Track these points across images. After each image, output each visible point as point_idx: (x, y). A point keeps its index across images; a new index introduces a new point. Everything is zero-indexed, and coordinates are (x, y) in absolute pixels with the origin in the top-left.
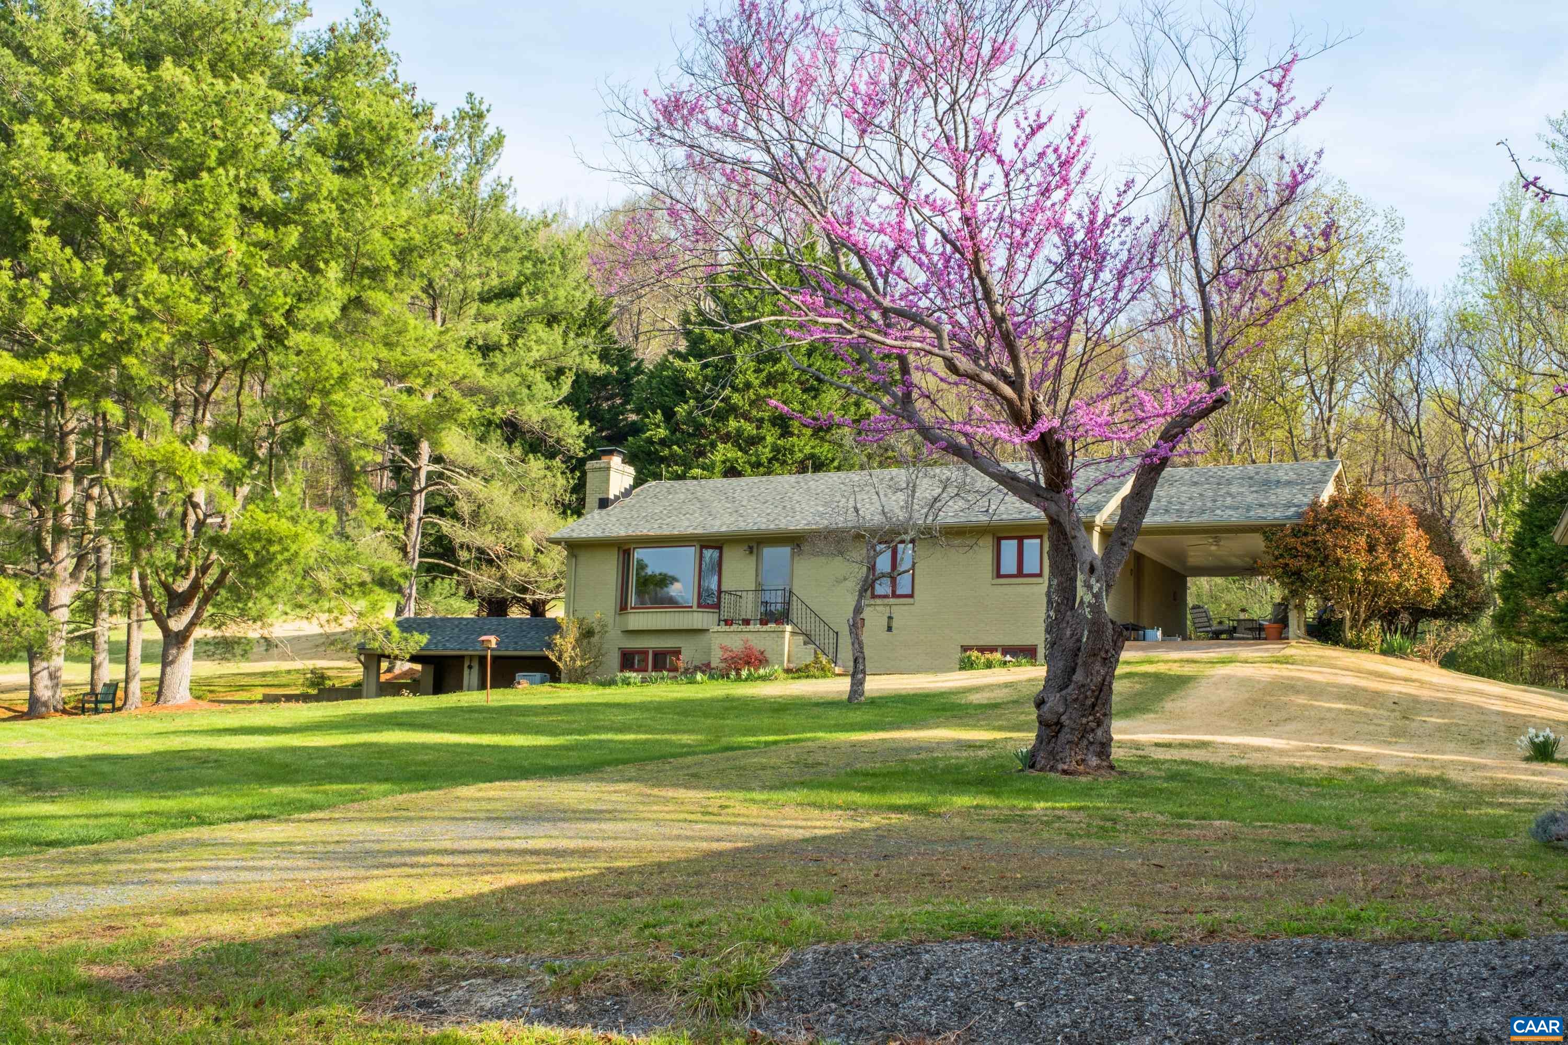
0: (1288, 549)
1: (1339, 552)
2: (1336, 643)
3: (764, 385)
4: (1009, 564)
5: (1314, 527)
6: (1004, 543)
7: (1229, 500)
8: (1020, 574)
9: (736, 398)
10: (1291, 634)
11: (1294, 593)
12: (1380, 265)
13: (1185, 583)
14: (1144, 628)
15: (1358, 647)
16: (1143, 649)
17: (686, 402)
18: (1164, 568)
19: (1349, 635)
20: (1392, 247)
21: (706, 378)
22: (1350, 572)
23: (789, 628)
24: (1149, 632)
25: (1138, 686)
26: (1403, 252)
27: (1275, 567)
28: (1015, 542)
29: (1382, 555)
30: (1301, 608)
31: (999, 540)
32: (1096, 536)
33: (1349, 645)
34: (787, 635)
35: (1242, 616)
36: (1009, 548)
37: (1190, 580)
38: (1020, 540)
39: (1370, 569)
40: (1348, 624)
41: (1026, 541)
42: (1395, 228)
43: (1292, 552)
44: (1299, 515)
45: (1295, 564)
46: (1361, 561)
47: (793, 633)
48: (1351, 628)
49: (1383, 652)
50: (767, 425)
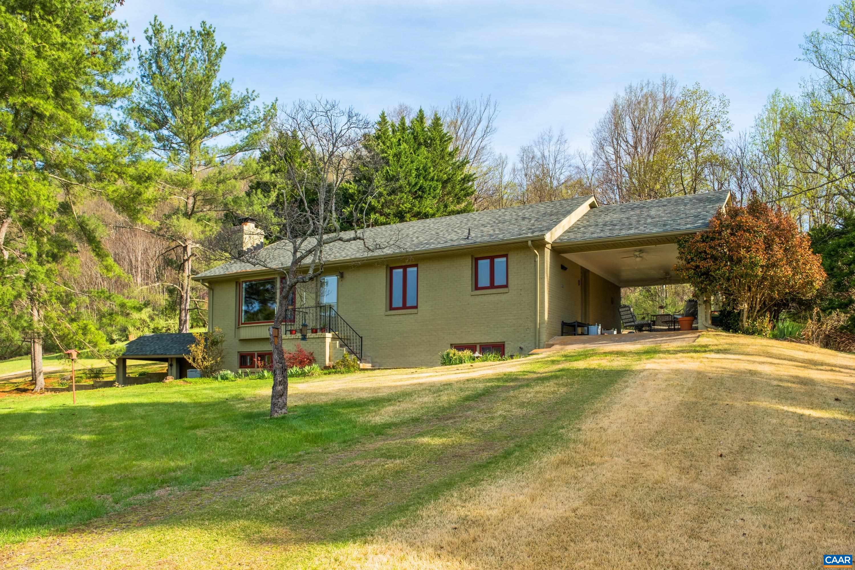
0: (699, 253)
1: (743, 252)
2: (735, 331)
3: (389, 194)
4: (484, 280)
5: (720, 233)
6: (480, 262)
7: (649, 220)
8: (492, 286)
9: (374, 203)
10: (699, 325)
11: (703, 291)
12: (718, 127)
13: (619, 292)
14: (588, 325)
15: (753, 333)
16: (584, 342)
17: (349, 206)
18: (605, 282)
19: (746, 325)
20: (724, 116)
21: (359, 192)
22: (752, 269)
23: (329, 335)
24: (592, 328)
25: (562, 390)
26: (730, 118)
27: (687, 269)
28: (488, 261)
29: (778, 252)
30: (707, 302)
31: (477, 260)
32: (547, 253)
33: (747, 332)
34: (328, 341)
35: (662, 312)
36: (484, 265)
37: (623, 290)
38: (492, 259)
39: (767, 267)
40: (745, 314)
41: (496, 260)
42: (725, 106)
43: (701, 255)
44: (707, 225)
45: (704, 265)
46: (761, 259)
47: (333, 339)
48: (748, 318)
49: (775, 337)
50: (391, 217)
